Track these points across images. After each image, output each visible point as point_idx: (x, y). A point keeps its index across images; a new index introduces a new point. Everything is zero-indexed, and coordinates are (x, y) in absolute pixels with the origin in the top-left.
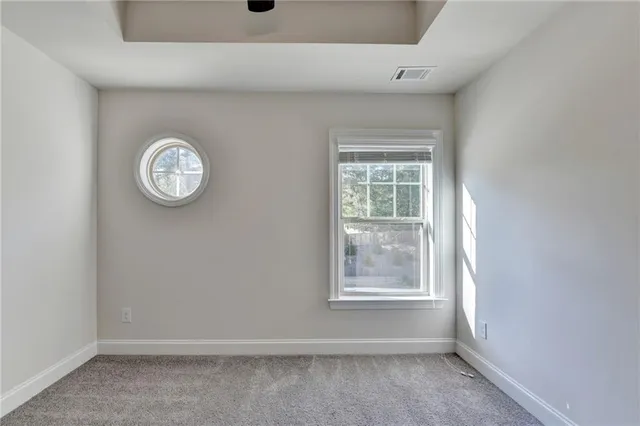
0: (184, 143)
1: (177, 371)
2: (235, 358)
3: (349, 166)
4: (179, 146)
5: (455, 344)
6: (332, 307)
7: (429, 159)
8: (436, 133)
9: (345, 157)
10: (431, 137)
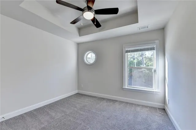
0: (88, 52)
1: (89, 98)
2: (100, 98)
3: (129, 54)
4: (91, 53)
5: (164, 106)
6: (124, 89)
7: (154, 49)
8: (156, 41)
9: (127, 52)
10: (155, 43)
